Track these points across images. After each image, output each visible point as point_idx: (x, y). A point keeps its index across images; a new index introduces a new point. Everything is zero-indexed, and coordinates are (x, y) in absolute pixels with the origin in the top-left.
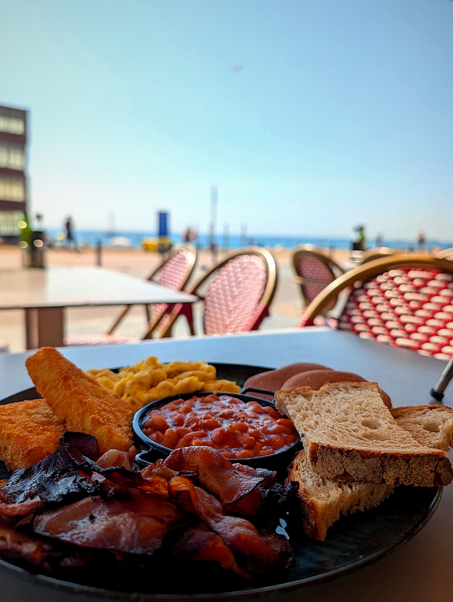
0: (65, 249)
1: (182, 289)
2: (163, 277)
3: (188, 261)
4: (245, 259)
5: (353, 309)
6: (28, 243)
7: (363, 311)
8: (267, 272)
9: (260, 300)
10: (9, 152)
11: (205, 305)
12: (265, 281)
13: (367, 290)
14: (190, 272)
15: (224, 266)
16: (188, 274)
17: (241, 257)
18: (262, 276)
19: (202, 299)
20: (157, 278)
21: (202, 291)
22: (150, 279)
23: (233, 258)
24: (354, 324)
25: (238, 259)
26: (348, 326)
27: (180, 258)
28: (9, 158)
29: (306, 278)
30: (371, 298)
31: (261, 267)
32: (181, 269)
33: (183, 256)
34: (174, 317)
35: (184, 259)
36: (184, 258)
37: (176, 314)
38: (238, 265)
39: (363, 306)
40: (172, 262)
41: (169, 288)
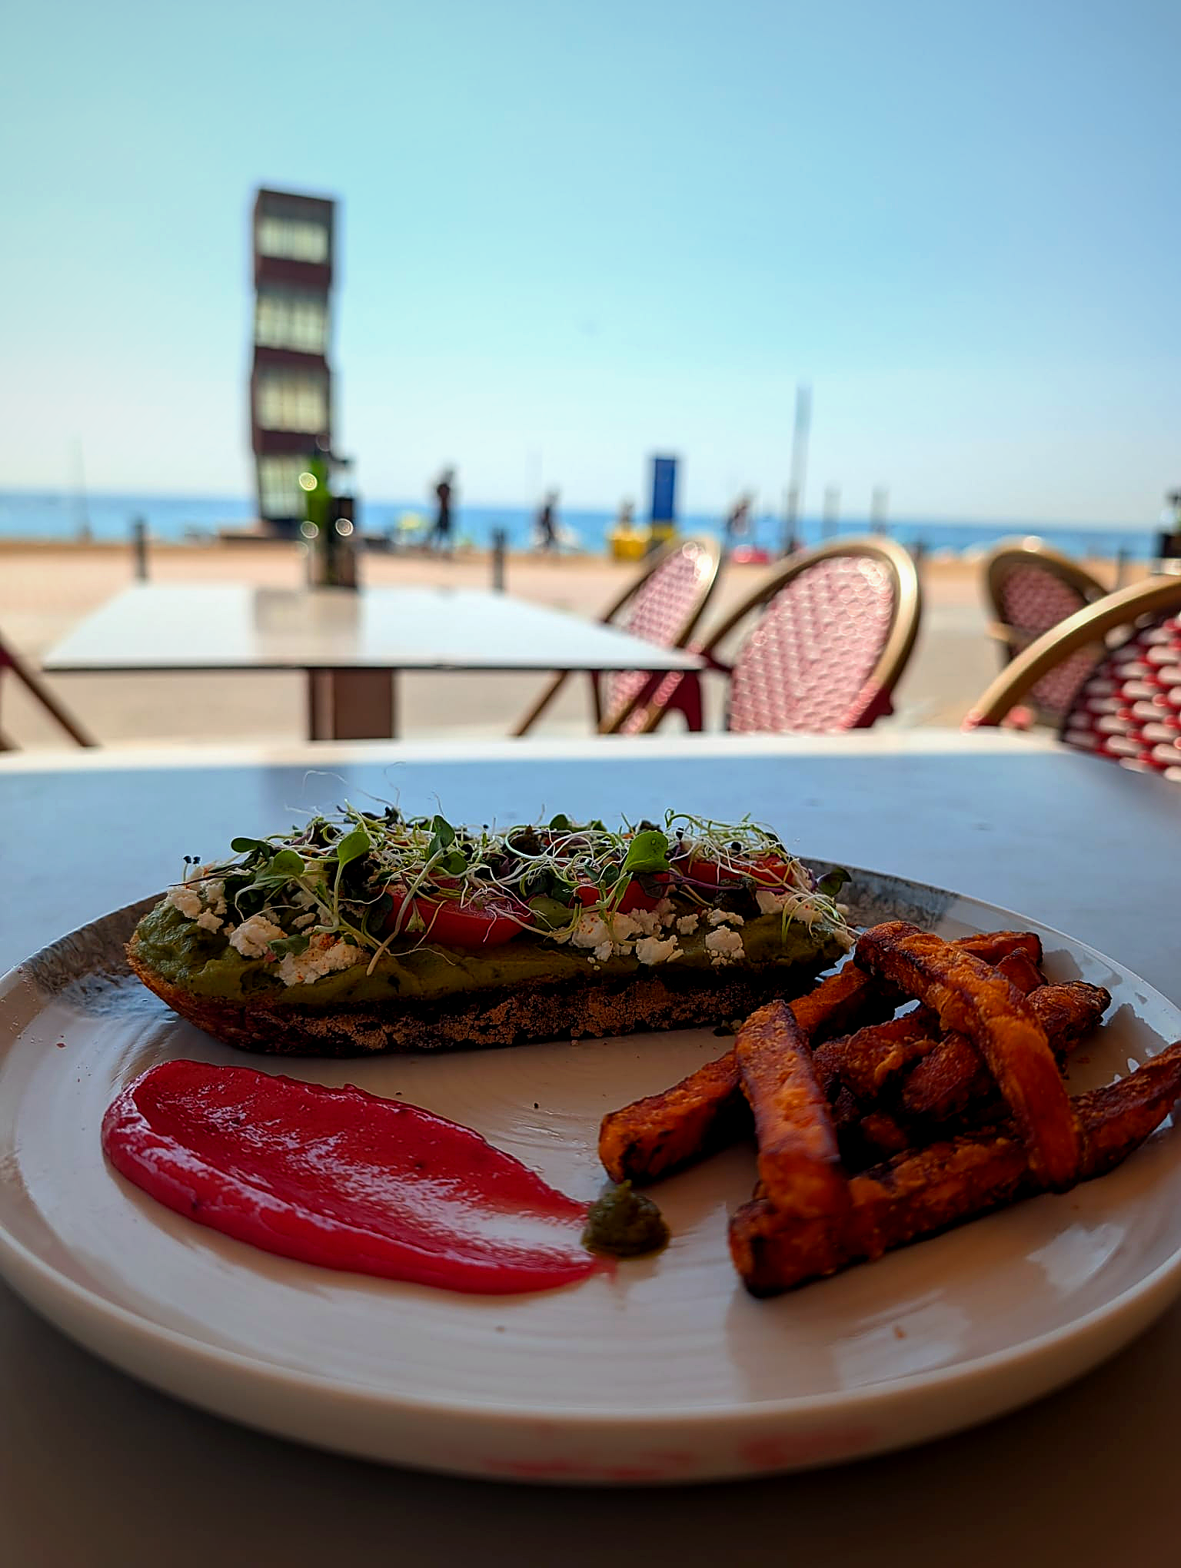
0: (424, 551)
1: (682, 643)
2: (637, 616)
3: (701, 574)
4: (840, 568)
5: (1104, 697)
6: (319, 527)
7: (1131, 702)
8: (894, 600)
9: (871, 671)
10: (291, 307)
11: (735, 683)
12: (888, 624)
13: (1148, 647)
14: (703, 600)
15: (788, 587)
16: (696, 608)
17: (833, 562)
18: (881, 611)
19: (727, 670)
20: (624, 617)
21: (727, 652)
22: (608, 620)
23: (812, 564)
24: (1105, 736)
25: (824, 567)
26: (1089, 741)
27: (681, 568)
28: (291, 322)
29: (1021, 626)
30: (1156, 668)
31: (881, 587)
32: (682, 594)
33: (690, 560)
34: (656, 712)
35: (692, 569)
36: (690, 566)
37: (661, 705)
38: (823, 582)
39: (1131, 690)
40: (662, 578)
41: (651, 641)
